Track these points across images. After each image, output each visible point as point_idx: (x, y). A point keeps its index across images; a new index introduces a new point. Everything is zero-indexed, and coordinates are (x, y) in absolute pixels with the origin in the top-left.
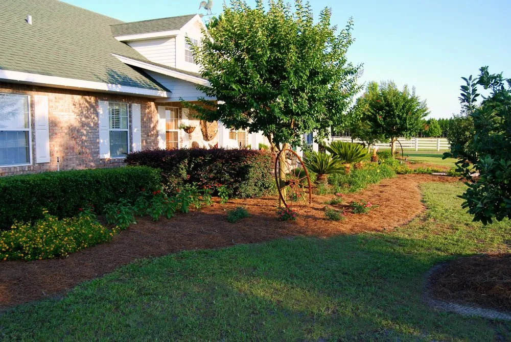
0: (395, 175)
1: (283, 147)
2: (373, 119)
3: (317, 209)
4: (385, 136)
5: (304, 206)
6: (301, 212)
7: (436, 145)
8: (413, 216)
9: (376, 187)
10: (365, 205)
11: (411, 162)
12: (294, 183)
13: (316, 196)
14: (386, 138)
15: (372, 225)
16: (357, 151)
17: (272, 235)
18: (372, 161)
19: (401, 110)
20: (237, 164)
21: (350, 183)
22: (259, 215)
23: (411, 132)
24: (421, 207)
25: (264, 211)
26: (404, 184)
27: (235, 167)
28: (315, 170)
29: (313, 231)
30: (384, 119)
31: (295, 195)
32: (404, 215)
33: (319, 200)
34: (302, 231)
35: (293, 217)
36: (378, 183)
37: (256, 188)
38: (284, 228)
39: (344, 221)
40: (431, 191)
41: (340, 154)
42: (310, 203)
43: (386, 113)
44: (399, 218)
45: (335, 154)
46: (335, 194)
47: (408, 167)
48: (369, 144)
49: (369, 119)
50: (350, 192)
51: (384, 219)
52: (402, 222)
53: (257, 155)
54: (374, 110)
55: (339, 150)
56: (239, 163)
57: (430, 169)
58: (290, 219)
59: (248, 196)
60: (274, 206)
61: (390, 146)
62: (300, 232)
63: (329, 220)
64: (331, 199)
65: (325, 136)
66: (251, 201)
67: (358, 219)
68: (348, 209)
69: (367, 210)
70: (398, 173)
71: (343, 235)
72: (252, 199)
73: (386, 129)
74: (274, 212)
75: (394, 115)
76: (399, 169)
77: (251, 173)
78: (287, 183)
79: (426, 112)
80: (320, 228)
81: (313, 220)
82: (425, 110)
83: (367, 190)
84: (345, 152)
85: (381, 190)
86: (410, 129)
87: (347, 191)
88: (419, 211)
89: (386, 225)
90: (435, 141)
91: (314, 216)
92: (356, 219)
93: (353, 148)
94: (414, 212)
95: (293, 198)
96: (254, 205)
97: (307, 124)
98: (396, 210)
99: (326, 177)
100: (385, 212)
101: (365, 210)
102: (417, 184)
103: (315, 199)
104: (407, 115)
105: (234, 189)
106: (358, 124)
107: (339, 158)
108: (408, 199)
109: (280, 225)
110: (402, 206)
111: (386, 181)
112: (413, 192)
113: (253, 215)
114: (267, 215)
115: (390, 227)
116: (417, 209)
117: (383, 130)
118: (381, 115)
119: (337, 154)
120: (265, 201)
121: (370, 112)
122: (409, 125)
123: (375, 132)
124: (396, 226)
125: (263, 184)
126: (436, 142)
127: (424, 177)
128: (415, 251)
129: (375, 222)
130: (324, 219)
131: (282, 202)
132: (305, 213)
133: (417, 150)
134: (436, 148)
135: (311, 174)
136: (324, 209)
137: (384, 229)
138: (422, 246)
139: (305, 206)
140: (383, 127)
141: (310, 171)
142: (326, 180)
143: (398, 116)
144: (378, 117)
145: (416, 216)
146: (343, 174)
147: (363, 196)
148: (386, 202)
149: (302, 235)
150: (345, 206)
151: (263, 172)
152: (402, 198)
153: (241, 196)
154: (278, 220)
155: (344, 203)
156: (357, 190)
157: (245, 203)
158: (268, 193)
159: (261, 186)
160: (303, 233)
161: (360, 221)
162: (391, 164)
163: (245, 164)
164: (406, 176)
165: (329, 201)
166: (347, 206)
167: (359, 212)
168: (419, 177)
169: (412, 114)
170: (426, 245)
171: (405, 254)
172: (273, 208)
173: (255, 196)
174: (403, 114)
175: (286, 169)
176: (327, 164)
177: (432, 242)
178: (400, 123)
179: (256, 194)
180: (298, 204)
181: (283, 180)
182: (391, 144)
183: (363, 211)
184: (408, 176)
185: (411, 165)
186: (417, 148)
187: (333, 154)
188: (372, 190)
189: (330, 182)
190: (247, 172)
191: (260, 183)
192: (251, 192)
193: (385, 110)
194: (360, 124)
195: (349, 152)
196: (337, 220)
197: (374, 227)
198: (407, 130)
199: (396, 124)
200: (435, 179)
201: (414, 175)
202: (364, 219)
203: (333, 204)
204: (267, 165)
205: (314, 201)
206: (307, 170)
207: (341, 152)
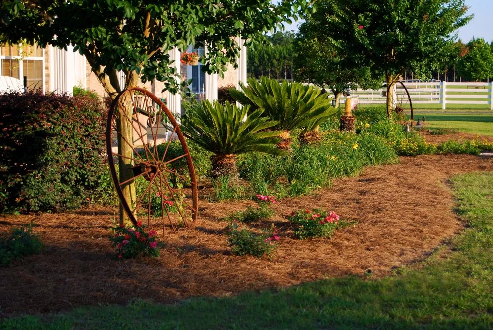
0: (395, 159)
1: (127, 83)
2: (344, 33)
3: (211, 232)
4: (372, 70)
5: (180, 225)
6: (174, 238)
7: (486, 96)
8: (436, 242)
9: (351, 182)
10: (324, 219)
11: (431, 131)
12: (154, 170)
13: (210, 204)
14: (375, 77)
15: (342, 262)
16: (306, 100)
17: (98, 290)
18: (342, 128)
19: (406, 11)
20: (16, 130)
21: (291, 174)
22: (69, 247)
23: (430, 61)
24: (454, 223)
25: (81, 238)
26: (415, 176)
27: (12, 135)
28: (208, 144)
29: (199, 279)
30: (370, 31)
31: (158, 201)
32: (414, 240)
33: (217, 213)
34: (172, 280)
35: (152, 250)
36: (356, 175)
37: (67, 189)
38: (129, 275)
39: (273, 256)
40: (476, 189)
41: (267, 107)
42: (194, 217)
43: (374, 18)
44: (404, 248)
45: (254, 107)
46: (255, 199)
47: (425, 141)
48: (336, 93)
49: (335, 31)
50: (290, 194)
51: (368, 249)
52: (409, 256)
53: (65, 108)
54: (346, 12)
55: (265, 100)
56: (22, 125)
57: (473, 143)
58: (145, 255)
59: (45, 207)
60: (106, 228)
61: (384, 94)
62: (168, 284)
63: (237, 253)
64: (244, 210)
65: (228, 56)
66: (53, 219)
67: (307, 251)
68: (285, 230)
69: (328, 230)
70: (402, 153)
71: (272, 287)
72: (56, 215)
73: (374, 55)
74: (106, 241)
75: (391, 22)
76: (404, 144)
77: (51, 152)
78: (138, 170)
79: (463, 17)
80: (215, 273)
81: (201, 254)
82: (462, 12)
83: (328, 190)
84: (280, 103)
85: (362, 188)
86: (427, 55)
87: (283, 192)
88: (450, 232)
89: (372, 263)
90: (484, 87)
91: (204, 245)
92: (303, 251)
93: (297, 94)
94: (437, 234)
95: (154, 208)
96: (59, 227)
97: (182, 24)
98: (396, 231)
99: (234, 160)
100: (370, 234)
101: (325, 229)
102: (445, 176)
103: (206, 211)
104: (420, 22)
105: (8, 189)
106: (311, 47)
107: (263, 115)
108: (424, 205)
109: (120, 269)
110: (411, 221)
111: (375, 170)
112: (435, 193)
113: (54, 249)
114: (89, 246)
115: (382, 268)
116: (445, 227)
117: (368, 57)
118: (362, 24)
119: (258, 107)
120: (86, 217)
121: (338, 16)
122: (426, 45)
123: (348, 64)
124: (397, 264)
125: (82, 176)
126: (486, 90)
127: (460, 161)
128: (441, 317)
129: (349, 257)
130: (227, 253)
131: (125, 216)
132: (182, 241)
133: (444, 107)
134: (486, 103)
135: (199, 155)
136: (226, 231)
137: (369, 271)
138: (456, 307)
139: (182, 226)
140: (366, 49)
141: (196, 149)
142: (235, 168)
143: (401, 25)
144: (357, 28)
145: (443, 242)
146: (274, 153)
147: (321, 203)
148: (373, 213)
149: (173, 290)
150: (278, 224)
151: (80, 149)
152: (410, 204)
153: (29, 206)
154: (115, 257)
155: (275, 218)
156: (308, 189)
157: (38, 223)
158: (96, 199)
159: (77, 181)
160: (175, 286)
161: (313, 254)
162: (385, 134)
163: (34, 128)
164: (419, 160)
165: (240, 213)
166: (284, 224)
167: (310, 235)
168: (447, 160)
169: (433, 21)
170: (465, 303)
171: (417, 324)
172: (104, 231)
173: (63, 207)
174: (412, 20)
175: (136, 137)
176: (236, 130)
177: (478, 297)
178: (405, 42)
179: (64, 203)
180: (166, 222)
181: (127, 162)
182: (385, 89)
183: (320, 232)
184: (424, 159)
185: (430, 137)
186: (445, 102)
187: (249, 107)
188: (340, 190)
189: (245, 174)
190: (42, 149)
191: (74, 175)
192: (53, 197)
193: (372, 10)
194: (316, 47)
195: (287, 104)
196: (258, 253)
197: (345, 268)
198: (421, 56)
199: (397, 43)
200: (484, 164)
201: (437, 157)
202: (323, 251)
203: (249, 219)
204: (91, 130)
205: (205, 215)
206: (190, 147)
207: (269, 102)
